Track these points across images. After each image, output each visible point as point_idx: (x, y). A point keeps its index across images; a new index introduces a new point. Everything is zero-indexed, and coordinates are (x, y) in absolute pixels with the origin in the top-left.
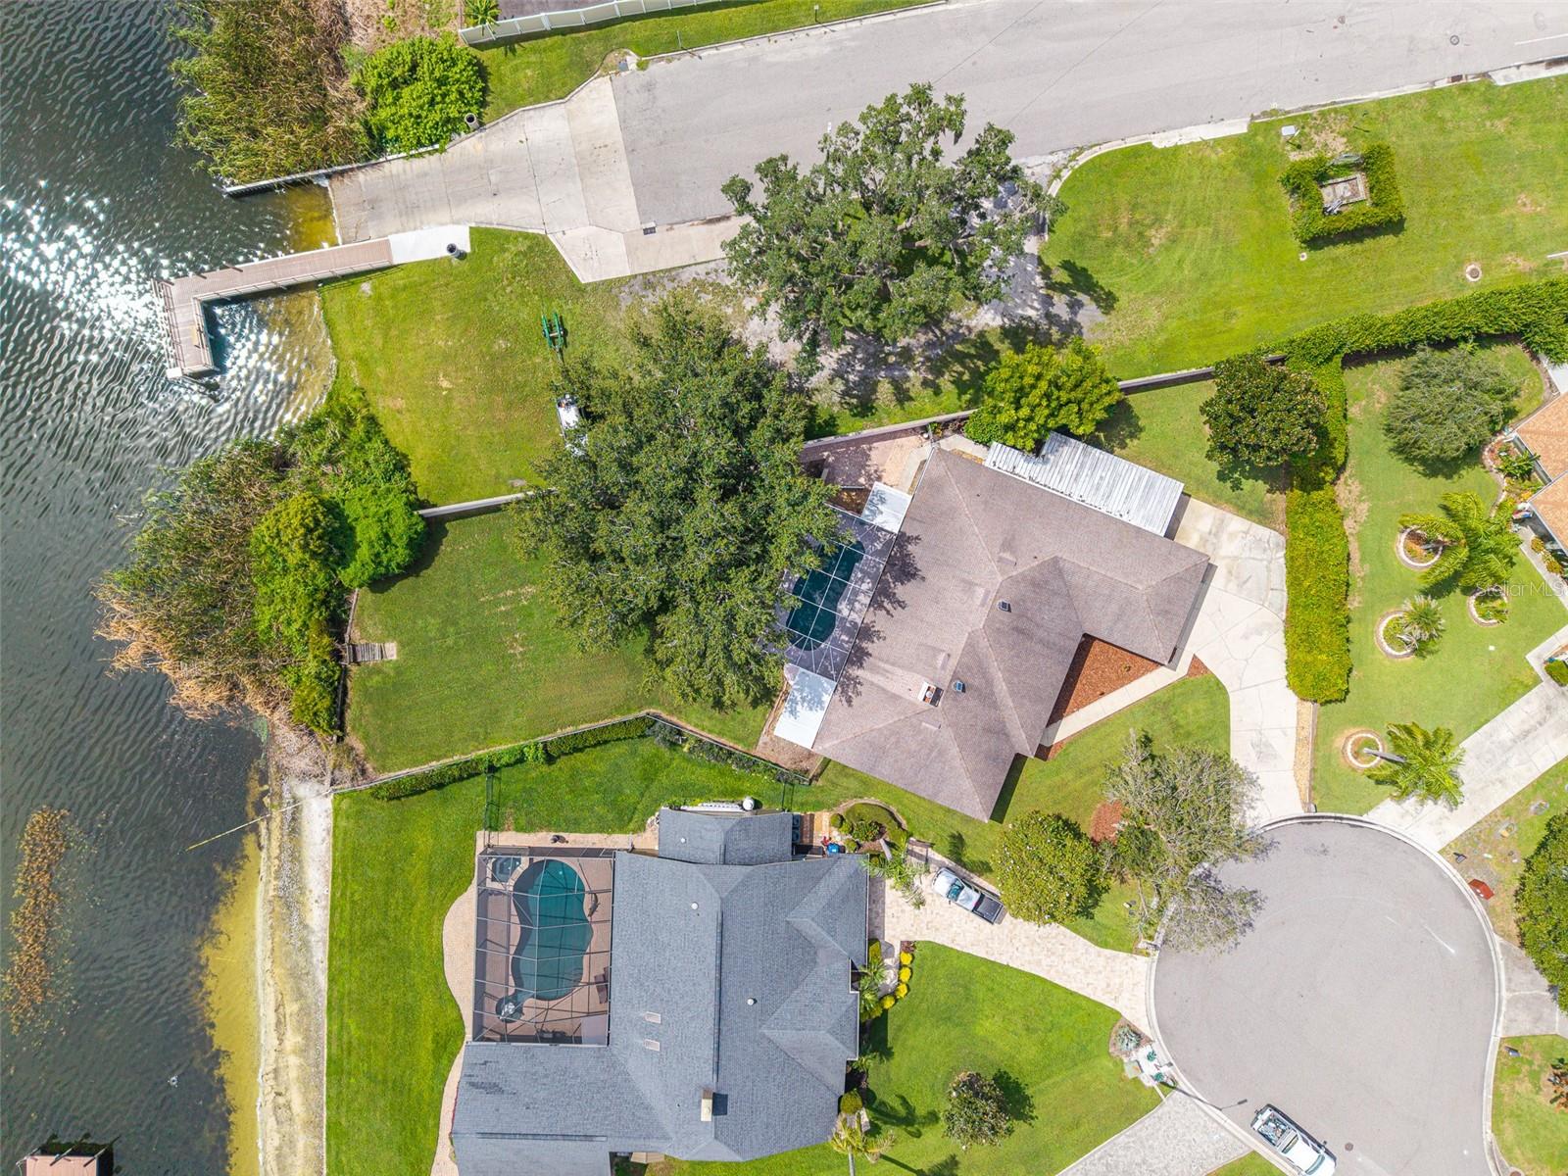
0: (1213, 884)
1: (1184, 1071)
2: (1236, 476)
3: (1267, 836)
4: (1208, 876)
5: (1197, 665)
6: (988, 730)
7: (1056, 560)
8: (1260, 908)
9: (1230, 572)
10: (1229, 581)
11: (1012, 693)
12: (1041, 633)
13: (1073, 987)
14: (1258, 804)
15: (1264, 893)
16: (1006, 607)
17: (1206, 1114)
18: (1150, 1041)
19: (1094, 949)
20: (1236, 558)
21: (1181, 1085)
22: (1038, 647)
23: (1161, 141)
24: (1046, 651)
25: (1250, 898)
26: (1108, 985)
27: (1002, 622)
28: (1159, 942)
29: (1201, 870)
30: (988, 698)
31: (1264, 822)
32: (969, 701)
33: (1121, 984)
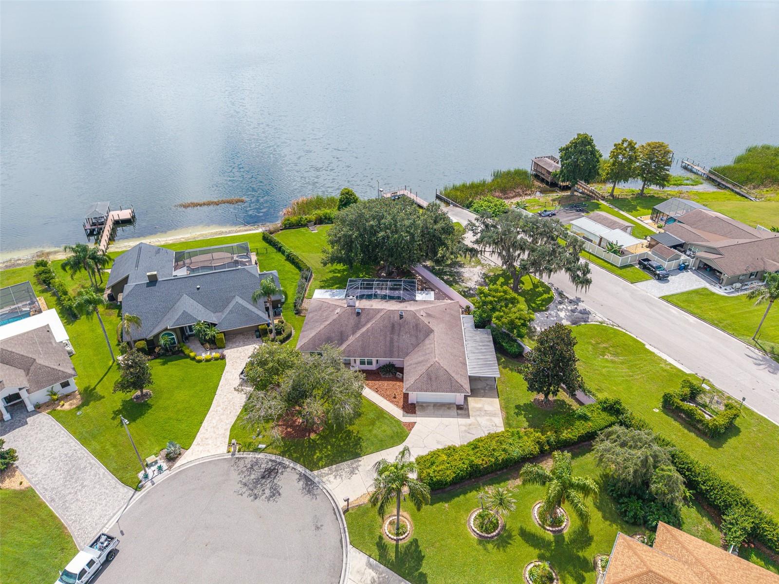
0: (280, 471)
1: (148, 492)
2: (523, 412)
3: (319, 491)
4: (285, 468)
5: (411, 425)
6: (341, 333)
7: (432, 331)
8: (269, 500)
9: (470, 425)
10: (465, 426)
11: (362, 334)
12: (395, 337)
13: (205, 423)
14: (339, 480)
15: (280, 500)
16: (401, 317)
17: (114, 514)
18: (170, 468)
19: (229, 427)
20: (480, 425)
21: (138, 493)
22: (388, 339)
23: (647, 347)
24: (388, 344)
25: (275, 493)
26: (206, 439)
27: (394, 317)
28: (237, 456)
29: (287, 463)
30: (357, 327)
31: (329, 487)
32: (353, 320)
33: (208, 444)
